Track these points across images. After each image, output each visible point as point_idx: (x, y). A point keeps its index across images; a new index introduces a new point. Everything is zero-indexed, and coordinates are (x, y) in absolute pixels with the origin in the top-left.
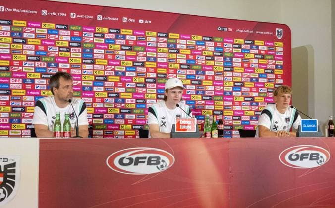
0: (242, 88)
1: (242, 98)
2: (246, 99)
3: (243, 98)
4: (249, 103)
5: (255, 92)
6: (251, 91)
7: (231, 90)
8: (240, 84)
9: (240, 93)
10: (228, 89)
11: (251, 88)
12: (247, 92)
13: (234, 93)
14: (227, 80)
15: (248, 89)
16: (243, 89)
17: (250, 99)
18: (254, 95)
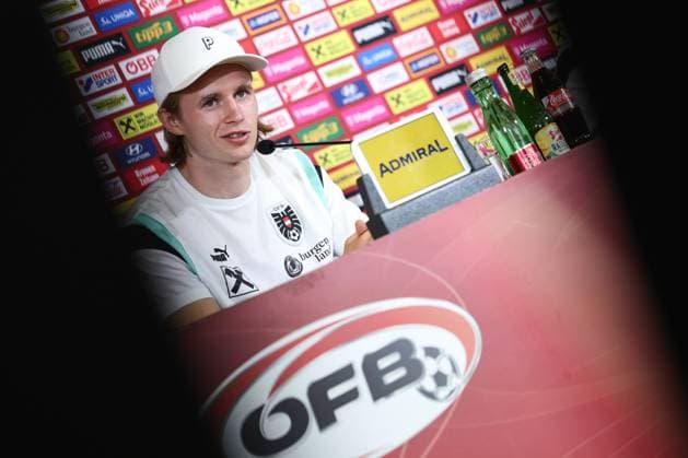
0: (397, 41)
1: (420, 90)
2: (440, 83)
3: (421, 85)
4: (458, 97)
5: (454, 37)
6: (439, 40)
7: (356, 71)
8: (376, 30)
9: (398, 72)
10: (341, 71)
11: (431, 26)
12: (425, 53)
13: (377, 82)
14: (312, 34)
15: (423, 39)
16: (405, 44)
17: (452, 79)
18: (461, 54)
